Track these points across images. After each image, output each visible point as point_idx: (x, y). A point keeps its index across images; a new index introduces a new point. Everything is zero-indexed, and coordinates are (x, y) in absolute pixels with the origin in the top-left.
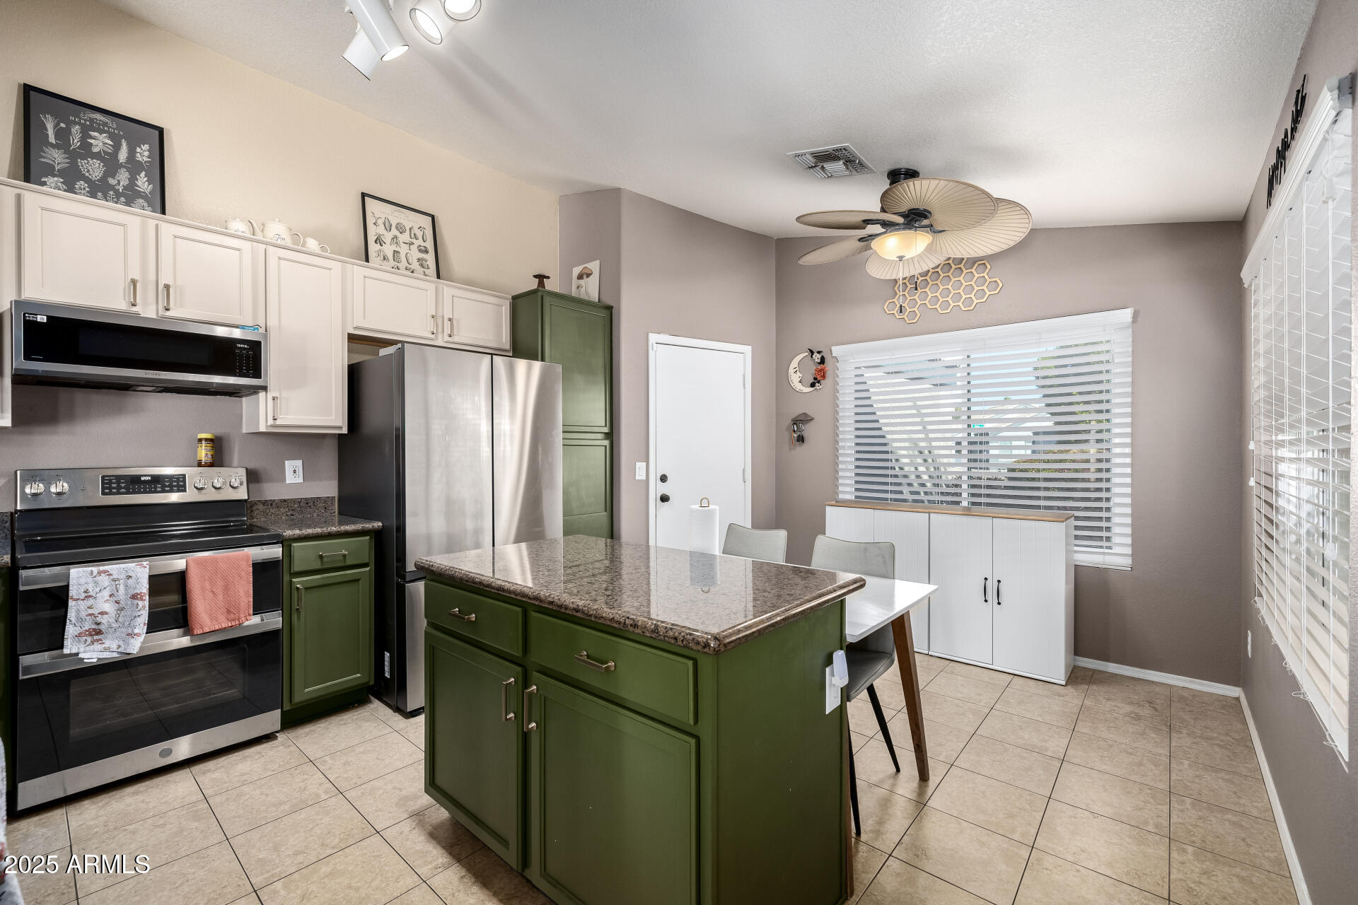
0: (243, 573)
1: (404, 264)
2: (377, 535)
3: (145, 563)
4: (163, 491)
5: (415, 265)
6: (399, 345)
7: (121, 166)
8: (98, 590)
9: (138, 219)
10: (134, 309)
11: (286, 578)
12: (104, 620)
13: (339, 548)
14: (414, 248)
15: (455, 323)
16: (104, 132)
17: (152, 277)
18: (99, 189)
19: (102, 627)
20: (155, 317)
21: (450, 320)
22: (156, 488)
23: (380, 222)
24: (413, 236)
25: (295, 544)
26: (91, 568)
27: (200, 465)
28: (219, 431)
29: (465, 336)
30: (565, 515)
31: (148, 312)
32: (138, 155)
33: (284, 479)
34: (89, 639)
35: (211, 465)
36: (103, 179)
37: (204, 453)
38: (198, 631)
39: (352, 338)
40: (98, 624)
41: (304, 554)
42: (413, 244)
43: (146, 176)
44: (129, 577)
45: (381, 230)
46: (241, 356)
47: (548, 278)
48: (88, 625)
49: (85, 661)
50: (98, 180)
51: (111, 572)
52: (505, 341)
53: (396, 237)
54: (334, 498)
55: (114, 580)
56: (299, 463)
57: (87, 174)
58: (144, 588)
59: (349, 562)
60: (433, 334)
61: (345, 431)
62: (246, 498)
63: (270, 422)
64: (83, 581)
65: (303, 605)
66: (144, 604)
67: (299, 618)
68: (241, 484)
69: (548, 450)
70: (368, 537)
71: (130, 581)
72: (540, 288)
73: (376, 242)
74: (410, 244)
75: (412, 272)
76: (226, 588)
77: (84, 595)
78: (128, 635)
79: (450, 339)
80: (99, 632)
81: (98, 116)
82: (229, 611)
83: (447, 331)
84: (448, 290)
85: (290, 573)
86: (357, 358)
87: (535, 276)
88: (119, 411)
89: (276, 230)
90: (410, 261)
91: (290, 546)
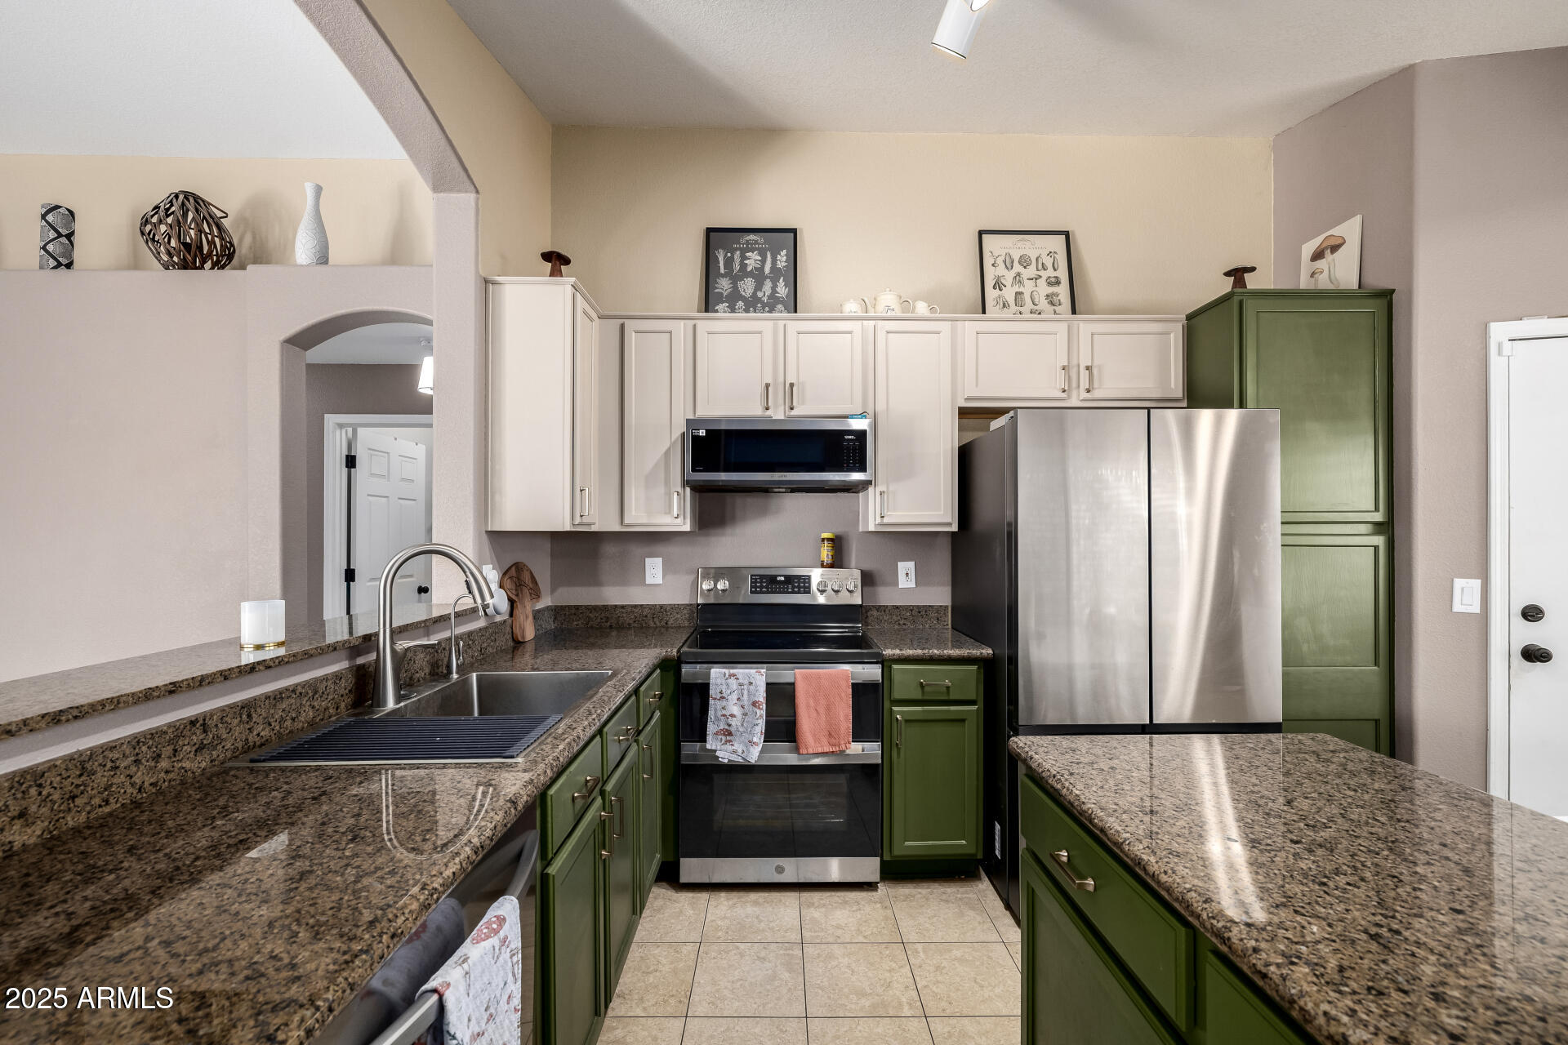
0: (843, 695)
1: (1029, 305)
2: (987, 665)
3: (762, 671)
4: (793, 592)
5: (1043, 304)
6: (1012, 413)
7: (767, 277)
8: (729, 692)
9: (771, 323)
10: (768, 413)
11: (887, 704)
12: (734, 722)
13: (944, 677)
14: (1042, 282)
15: (1095, 371)
16: (756, 249)
17: (781, 379)
18: (752, 304)
19: (733, 729)
20: (783, 418)
21: (1088, 368)
22: (788, 588)
23: (1000, 261)
24: (1040, 267)
25: (895, 666)
26: (724, 670)
27: (823, 566)
28: (839, 530)
29: (1110, 387)
30: (1286, 663)
31: (778, 415)
32: (778, 262)
33: (896, 583)
34: (724, 738)
35: (832, 566)
36: (754, 294)
37: (826, 553)
38: (803, 751)
39: (964, 413)
40: (730, 725)
41: (905, 680)
42: (1040, 277)
43: (784, 281)
44: (751, 683)
45: (1001, 270)
46: (848, 448)
47: (1253, 269)
48: (722, 726)
49: (720, 759)
50: (751, 297)
51: (738, 676)
52: (1175, 385)
53: (1019, 274)
54: (946, 607)
55: (741, 685)
56: (911, 565)
57: (743, 294)
58: (761, 696)
59: (952, 697)
60: (1064, 391)
61: (955, 528)
62: (860, 603)
63: (878, 520)
64: (719, 681)
65: (903, 740)
66: (762, 712)
67: (899, 754)
68: (855, 586)
69: (1253, 553)
70: (975, 667)
71: (752, 687)
72: (1236, 290)
73: (994, 288)
74: (1036, 279)
75: (1040, 313)
76: (828, 709)
77: (719, 696)
78: (750, 742)
79: (1088, 395)
80: (730, 734)
81: (752, 237)
82: (830, 735)
83: (1084, 384)
84: (1085, 327)
85: (891, 701)
86: (969, 437)
87: (1228, 274)
88: (763, 512)
89: (888, 300)
90: (1036, 301)
91: (890, 667)
